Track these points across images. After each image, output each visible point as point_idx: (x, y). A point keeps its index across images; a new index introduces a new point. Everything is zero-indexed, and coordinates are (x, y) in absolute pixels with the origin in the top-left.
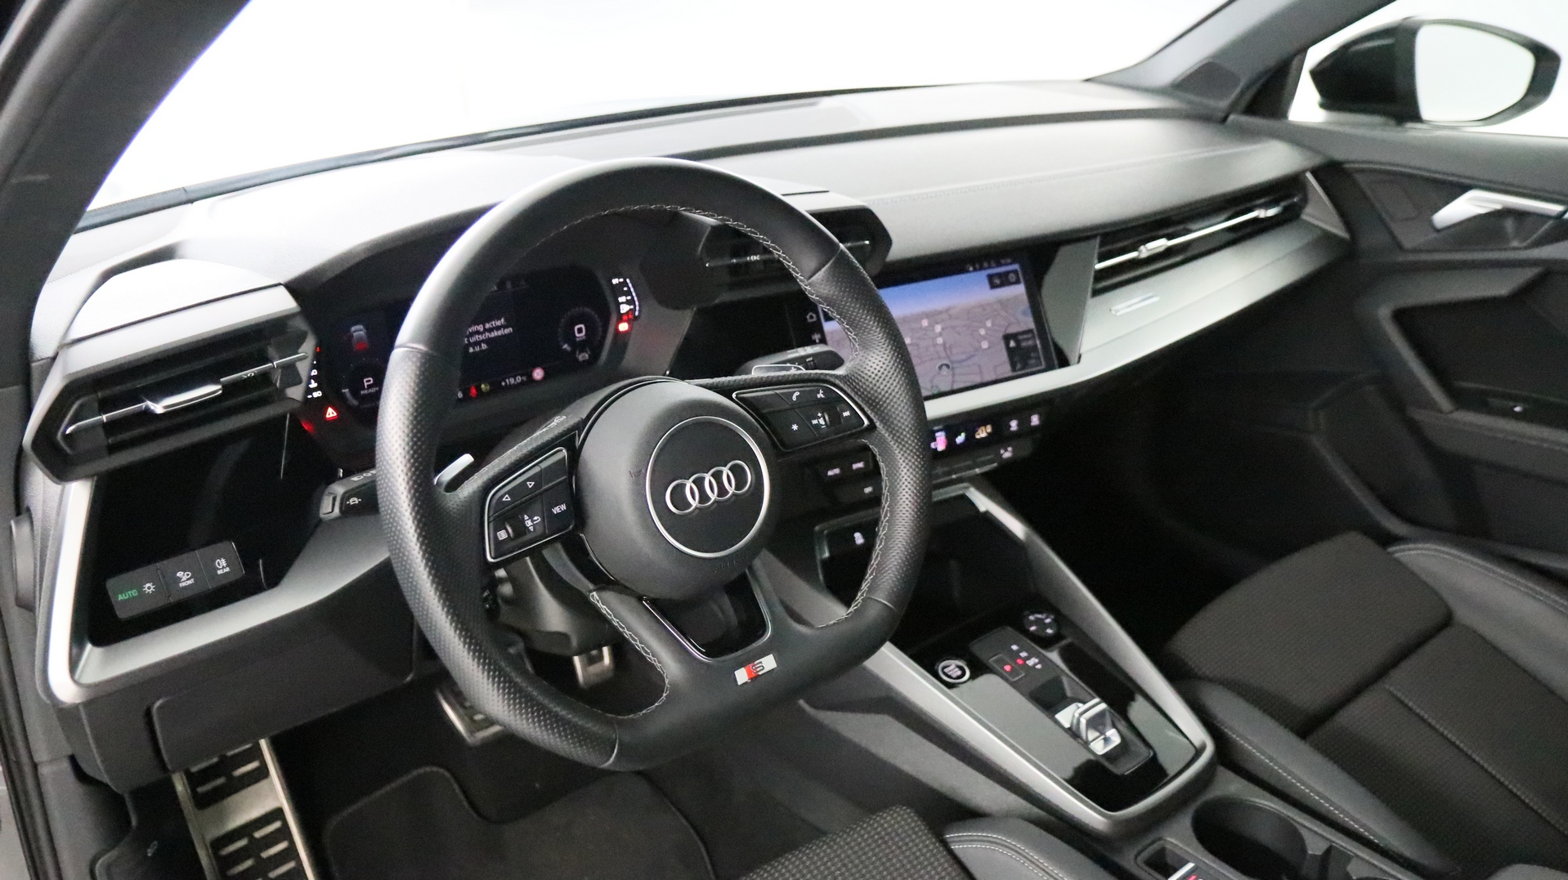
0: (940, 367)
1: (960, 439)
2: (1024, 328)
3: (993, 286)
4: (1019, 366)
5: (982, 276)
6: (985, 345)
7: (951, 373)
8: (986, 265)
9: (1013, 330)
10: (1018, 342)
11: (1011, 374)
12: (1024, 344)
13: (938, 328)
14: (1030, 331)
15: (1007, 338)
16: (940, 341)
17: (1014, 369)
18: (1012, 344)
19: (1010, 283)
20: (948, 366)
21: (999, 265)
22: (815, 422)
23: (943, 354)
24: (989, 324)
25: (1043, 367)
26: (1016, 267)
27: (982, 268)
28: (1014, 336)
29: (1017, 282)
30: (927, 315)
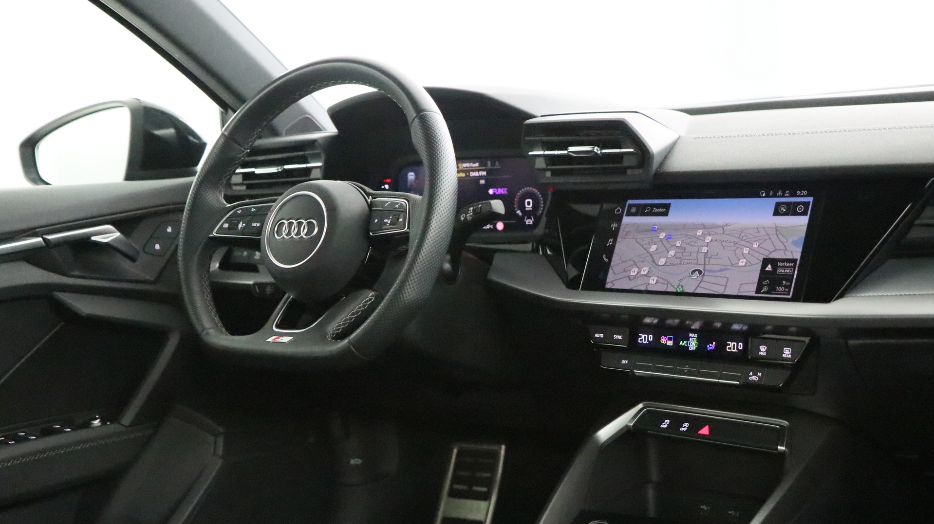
0: (694, 271)
1: (712, 346)
2: (789, 256)
3: (776, 213)
4: (765, 289)
5: (772, 202)
6: (742, 262)
7: (700, 279)
8: (780, 193)
9: (774, 256)
10: (775, 267)
11: (753, 294)
12: (780, 271)
13: (708, 239)
14: (794, 261)
15: (766, 262)
16: (705, 250)
17: (758, 291)
18: (769, 268)
19: (795, 214)
20: (700, 272)
21: (793, 195)
22: (386, 221)
23: (701, 261)
24: (755, 246)
25: (790, 296)
26: (810, 199)
27: (775, 196)
28: (774, 262)
29: (804, 213)
30: (704, 227)
